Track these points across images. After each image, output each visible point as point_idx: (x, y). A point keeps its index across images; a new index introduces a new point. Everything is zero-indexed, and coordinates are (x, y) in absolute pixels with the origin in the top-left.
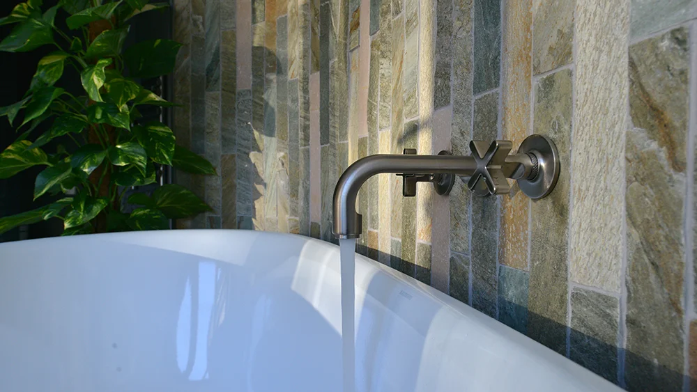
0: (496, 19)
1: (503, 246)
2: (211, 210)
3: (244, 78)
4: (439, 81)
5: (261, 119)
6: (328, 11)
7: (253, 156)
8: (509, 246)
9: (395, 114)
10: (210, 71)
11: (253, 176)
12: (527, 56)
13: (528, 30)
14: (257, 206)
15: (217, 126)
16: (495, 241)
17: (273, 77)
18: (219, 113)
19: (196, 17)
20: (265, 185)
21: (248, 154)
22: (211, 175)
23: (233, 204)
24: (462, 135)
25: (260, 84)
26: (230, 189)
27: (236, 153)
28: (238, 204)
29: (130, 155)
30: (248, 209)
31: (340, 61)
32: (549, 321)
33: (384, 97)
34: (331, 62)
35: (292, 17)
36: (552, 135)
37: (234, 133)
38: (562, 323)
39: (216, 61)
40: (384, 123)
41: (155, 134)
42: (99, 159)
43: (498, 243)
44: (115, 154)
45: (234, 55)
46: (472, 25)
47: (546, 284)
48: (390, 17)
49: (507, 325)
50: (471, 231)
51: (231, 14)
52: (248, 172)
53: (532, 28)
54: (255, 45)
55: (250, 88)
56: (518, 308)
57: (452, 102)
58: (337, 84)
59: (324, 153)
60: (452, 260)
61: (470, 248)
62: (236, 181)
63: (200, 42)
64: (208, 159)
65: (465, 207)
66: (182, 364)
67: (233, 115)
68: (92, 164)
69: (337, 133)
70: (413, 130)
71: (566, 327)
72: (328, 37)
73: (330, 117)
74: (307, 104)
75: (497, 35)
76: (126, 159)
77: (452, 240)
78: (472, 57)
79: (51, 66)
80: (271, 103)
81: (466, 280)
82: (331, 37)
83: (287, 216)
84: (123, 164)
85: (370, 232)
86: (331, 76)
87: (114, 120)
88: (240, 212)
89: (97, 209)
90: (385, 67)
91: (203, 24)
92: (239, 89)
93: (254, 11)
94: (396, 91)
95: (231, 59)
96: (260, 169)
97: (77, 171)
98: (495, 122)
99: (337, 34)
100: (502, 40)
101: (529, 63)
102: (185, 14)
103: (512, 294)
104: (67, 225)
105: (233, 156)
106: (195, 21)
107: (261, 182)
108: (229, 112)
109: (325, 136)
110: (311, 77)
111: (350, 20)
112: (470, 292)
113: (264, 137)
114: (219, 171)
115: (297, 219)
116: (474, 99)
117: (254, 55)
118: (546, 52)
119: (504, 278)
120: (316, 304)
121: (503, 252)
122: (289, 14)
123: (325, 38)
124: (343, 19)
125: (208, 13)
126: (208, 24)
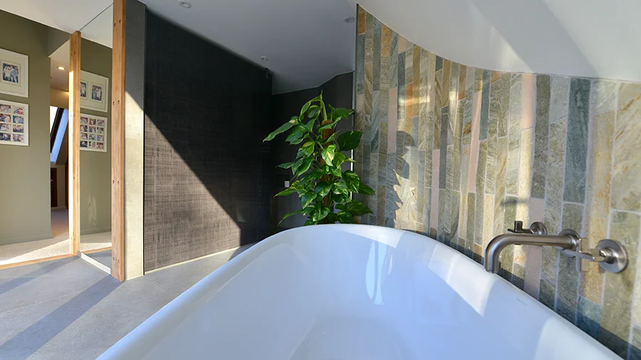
0: (583, 168)
1: (583, 287)
2: (372, 212)
3: (392, 147)
4: (536, 184)
5: (401, 168)
6: (447, 118)
7: (395, 187)
8: (588, 288)
9: (499, 189)
10: (373, 143)
11: (395, 197)
12: (606, 196)
13: (608, 183)
14: (397, 213)
15: (376, 170)
16: (576, 282)
17: (409, 148)
18: (377, 164)
19: (367, 116)
20: (402, 203)
21: (393, 186)
22: (372, 194)
23: (384, 211)
24: (554, 218)
25: (401, 151)
26: (381, 204)
27: (386, 185)
28: (386, 211)
29: (340, 188)
30: (391, 214)
31: (455, 147)
32: (616, 336)
33: (490, 176)
34: (448, 146)
35: (422, 117)
36: (623, 243)
37: (385, 174)
38: (625, 340)
39: (377, 137)
40: (489, 191)
41: (350, 177)
42: (328, 190)
43: (579, 284)
44: (334, 188)
45: (387, 135)
46: (564, 164)
47: (614, 317)
48: (496, 135)
49: (582, 329)
50: (558, 271)
51: (386, 114)
52: (392, 195)
53: (611, 182)
54: (400, 130)
55: (395, 152)
56: (592, 322)
57: (546, 198)
58: (452, 159)
59: (441, 194)
60: (541, 281)
61: (557, 280)
62: (386, 199)
63: (368, 128)
64: (372, 187)
65: (554, 257)
66: (370, 293)
67: (385, 165)
68: (325, 192)
69: (452, 185)
70: (513, 202)
71: (627, 343)
72: (447, 132)
73: (447, 175)
74: (431, 165)
75: (583, 175)
76: (340, 191)
77: (543, 271)
78: (563, 181)
79: (309, 147)
80: (407, 161)
81: (553, 296)
82: (449, 133)
83: (415, 222)
84: (338, 193)
85: (475, 245)
86: (447, 153)
87: (335, 172)
88: (387, 214)
89: (326, 213)
90: (490, 161)
91: (370, 119)
92: (388, 152)
93: (398, 112)
94: (499, 177)
95: (385, 136)
96: (399, 195)
97: (318, 195)
98: (580, 221)
99: (454, 132)
100: (587, 180)
101: (608, 200)
102: (361, 115)
103: (588, 313)
104: (314, 220)
105: (384, 186)
106: (366, 118)
107: (400, 201)
108: (382, 164)
109: (443, 183)
110: (433, 151)
111: (464, 127)
112: (556, 302)
113: (402, 178)
114: (376, 193)
115: (422, 224)
116: (563, 203)
117: (398, 135)
118: (621, 200)
119: (583, 304)
120: (448, 281)
121: (583, 291)
122: (420, 116)
123: (444, 132)
124: (459, 126)
125: (373, 114)
126: (372, 119)
